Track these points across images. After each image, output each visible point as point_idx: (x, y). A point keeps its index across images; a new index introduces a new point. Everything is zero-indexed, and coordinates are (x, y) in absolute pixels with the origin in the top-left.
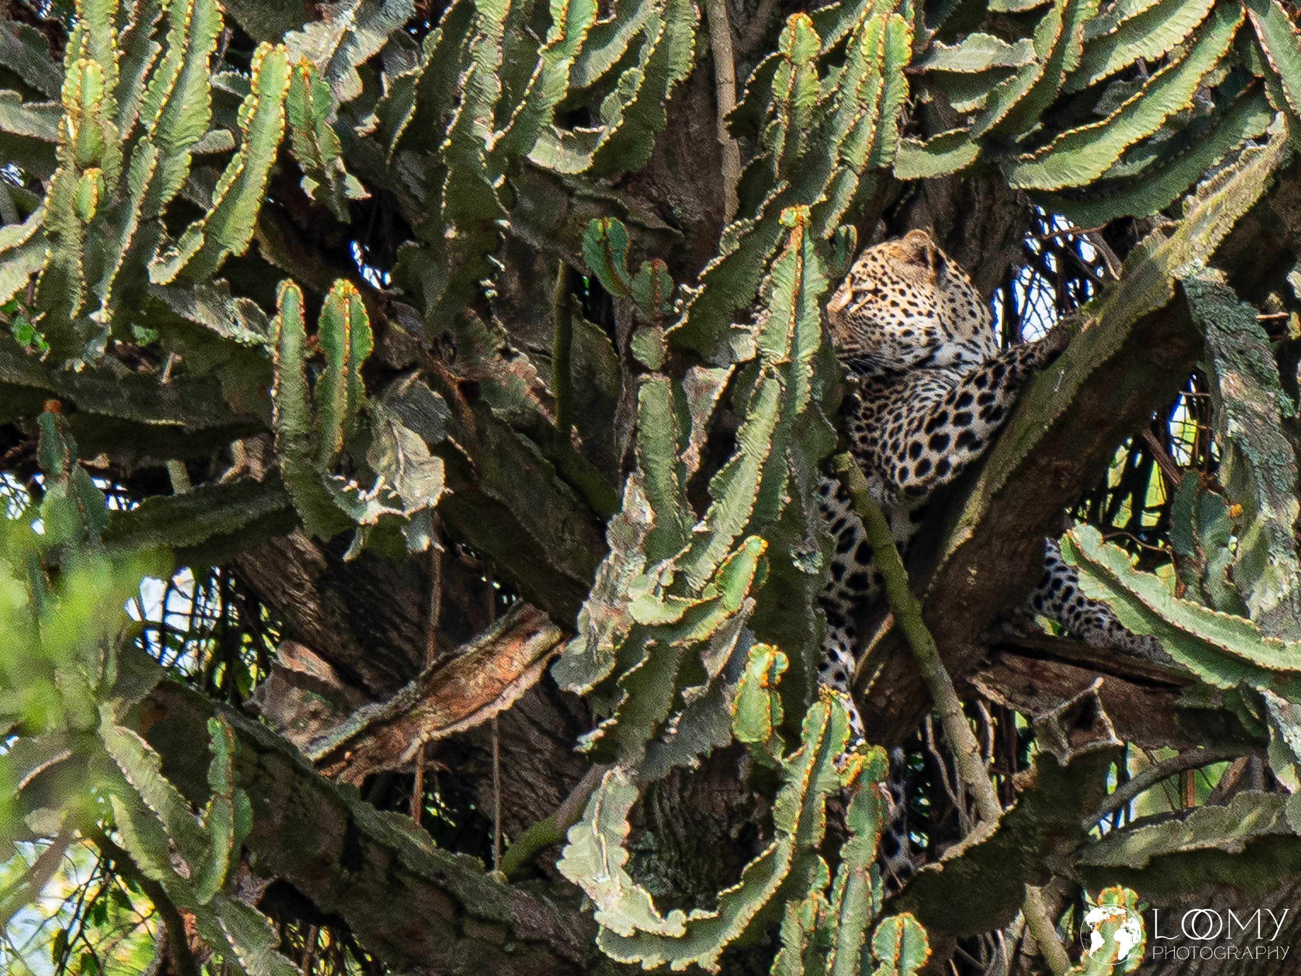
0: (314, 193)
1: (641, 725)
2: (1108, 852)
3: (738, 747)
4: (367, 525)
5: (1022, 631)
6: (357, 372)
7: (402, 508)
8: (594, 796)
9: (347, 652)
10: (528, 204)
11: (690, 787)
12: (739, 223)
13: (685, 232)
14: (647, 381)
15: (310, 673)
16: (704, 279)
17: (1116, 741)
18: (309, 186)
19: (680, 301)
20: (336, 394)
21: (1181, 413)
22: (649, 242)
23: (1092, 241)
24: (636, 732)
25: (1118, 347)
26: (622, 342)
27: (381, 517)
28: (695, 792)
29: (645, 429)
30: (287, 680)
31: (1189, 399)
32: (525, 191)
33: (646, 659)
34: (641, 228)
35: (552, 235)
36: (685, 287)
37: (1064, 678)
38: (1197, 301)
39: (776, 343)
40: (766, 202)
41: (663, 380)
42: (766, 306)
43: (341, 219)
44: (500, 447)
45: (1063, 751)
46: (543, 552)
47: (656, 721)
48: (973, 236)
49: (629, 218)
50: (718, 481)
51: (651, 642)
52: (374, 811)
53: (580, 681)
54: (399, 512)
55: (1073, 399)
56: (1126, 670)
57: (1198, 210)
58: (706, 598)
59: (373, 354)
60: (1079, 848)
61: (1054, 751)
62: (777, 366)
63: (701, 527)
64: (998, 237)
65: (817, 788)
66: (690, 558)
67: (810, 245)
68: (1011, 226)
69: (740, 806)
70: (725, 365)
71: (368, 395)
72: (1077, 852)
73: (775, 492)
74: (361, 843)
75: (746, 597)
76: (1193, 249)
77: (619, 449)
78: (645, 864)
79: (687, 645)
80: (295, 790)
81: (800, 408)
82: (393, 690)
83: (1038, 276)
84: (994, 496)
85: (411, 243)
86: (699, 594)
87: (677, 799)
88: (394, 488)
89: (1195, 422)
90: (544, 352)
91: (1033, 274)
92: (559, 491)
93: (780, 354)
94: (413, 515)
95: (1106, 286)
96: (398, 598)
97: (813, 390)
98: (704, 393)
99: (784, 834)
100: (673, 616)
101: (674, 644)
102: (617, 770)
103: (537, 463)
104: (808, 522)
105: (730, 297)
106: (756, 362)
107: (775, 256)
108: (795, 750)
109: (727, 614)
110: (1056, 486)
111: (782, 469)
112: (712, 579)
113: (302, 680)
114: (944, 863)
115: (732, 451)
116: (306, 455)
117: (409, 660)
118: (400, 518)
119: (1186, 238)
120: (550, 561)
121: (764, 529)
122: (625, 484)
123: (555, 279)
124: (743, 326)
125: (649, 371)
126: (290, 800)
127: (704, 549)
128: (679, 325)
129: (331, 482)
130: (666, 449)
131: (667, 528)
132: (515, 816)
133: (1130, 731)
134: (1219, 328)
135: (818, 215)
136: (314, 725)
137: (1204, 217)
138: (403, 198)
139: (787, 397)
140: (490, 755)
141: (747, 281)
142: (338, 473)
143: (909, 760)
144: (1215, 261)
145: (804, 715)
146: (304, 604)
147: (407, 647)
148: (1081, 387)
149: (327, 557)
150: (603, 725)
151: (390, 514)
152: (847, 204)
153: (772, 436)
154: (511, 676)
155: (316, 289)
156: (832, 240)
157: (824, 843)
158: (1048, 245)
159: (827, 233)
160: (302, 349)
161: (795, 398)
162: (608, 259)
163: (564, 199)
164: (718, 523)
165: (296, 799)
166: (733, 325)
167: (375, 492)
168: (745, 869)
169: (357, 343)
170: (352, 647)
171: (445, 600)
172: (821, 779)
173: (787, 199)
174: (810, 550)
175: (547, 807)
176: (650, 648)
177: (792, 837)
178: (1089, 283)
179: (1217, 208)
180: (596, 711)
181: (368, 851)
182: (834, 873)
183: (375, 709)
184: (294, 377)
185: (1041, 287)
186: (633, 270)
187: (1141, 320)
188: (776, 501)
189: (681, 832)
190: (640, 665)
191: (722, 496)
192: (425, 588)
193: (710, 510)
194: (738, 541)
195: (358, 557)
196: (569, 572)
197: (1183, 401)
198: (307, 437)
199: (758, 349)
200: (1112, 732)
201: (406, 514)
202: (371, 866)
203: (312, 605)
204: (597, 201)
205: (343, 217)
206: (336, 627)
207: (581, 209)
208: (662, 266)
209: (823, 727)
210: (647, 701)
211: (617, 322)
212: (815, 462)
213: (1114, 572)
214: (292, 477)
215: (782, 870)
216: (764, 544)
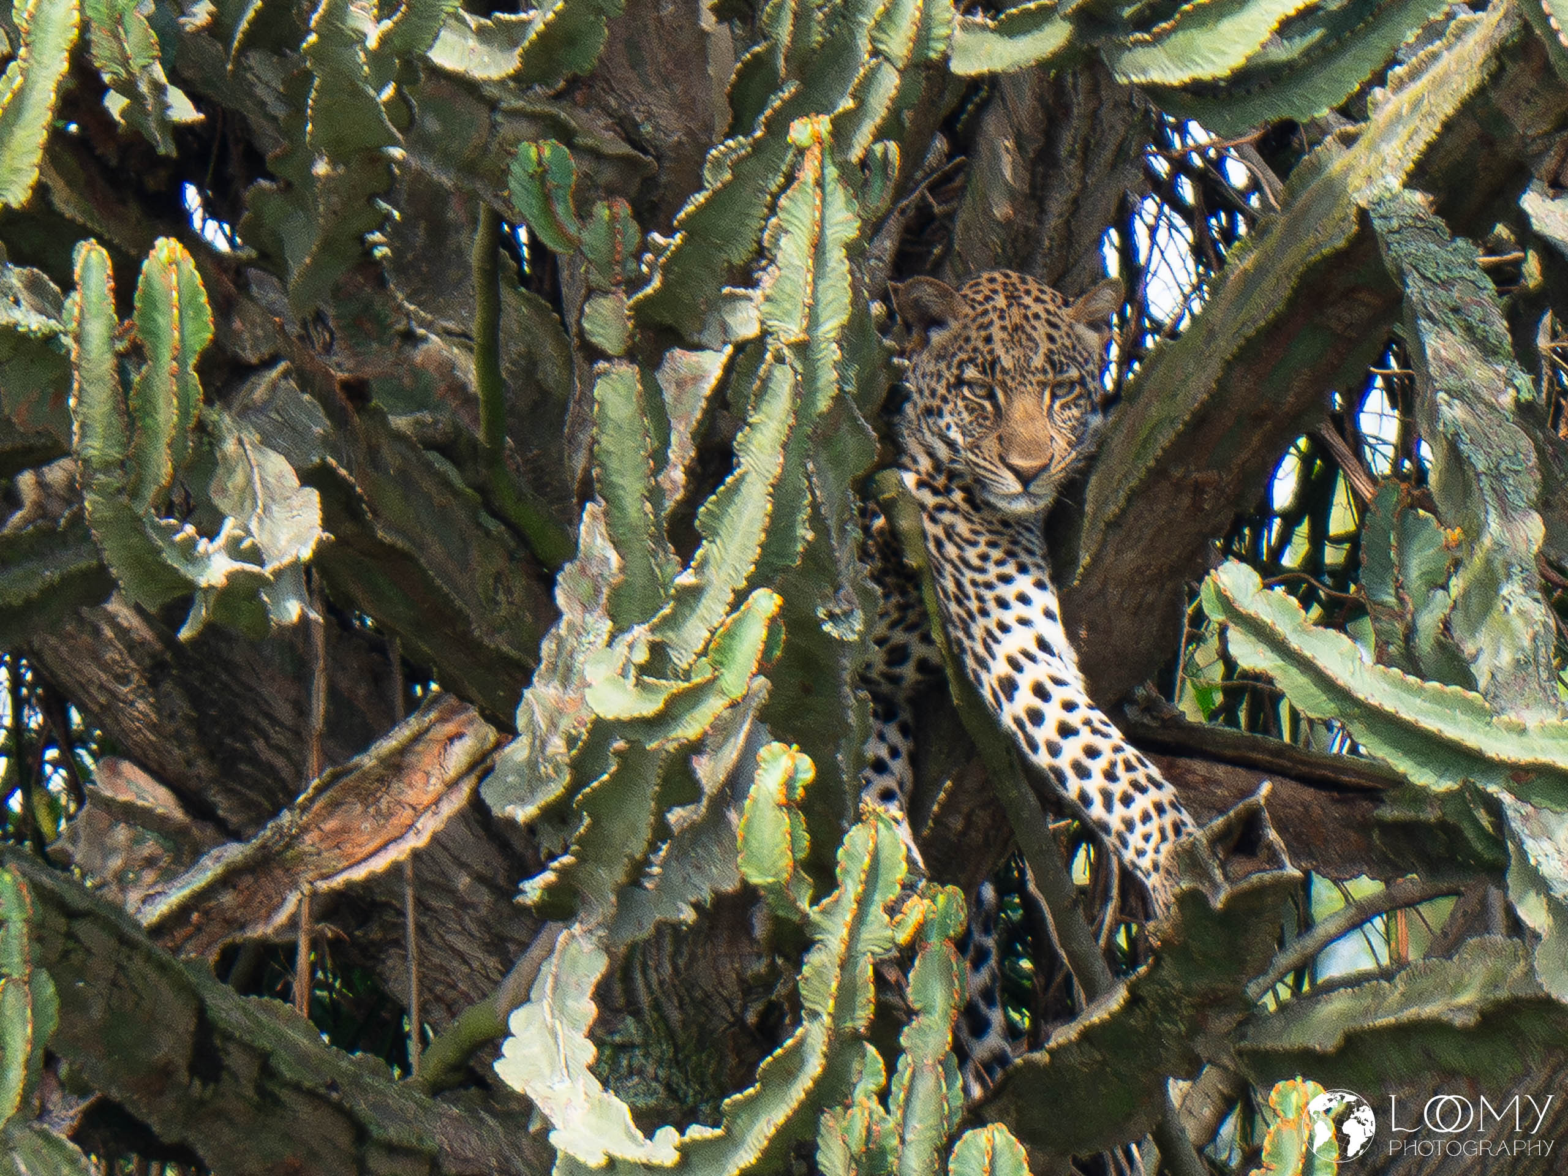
0: (122, 115)
1: (609, 864)
2: (1284, 1029)
3: (749, 894)
4: (211, 587)
5: (1154, 718)
6: (190, 370)
7: (262, 564)
8: (545, 968)
9: (195, 771)
10: (432, 125)
11: (685, 950)
12: (730, 143)
13: (658, 158)
14: (606, 373)
15: (140, 803)
16: (683, 225)
17: (1292, 871)
18: (115, 104)
19: (648, 257)
20: (161, 403)
21: (1377, 400)
22: (608, 175)
23: (1243, 157)
24: (603, 873)
25: (1280, 307)
26: (571, 319)
27: (232, 577)
28: (693, 958)
29: (605, 441)
30: (109, 813)
31: (1387, 379)
32: (425, 106)
33: (613, 769)
34: (596, 154)
35: (469, 169)
36: (657, 237)
37: (1218, 783)
38: (1392, 238)
39: (788, 313)
40: (768, 112)
41: (628, 371)
42: (772, 261)
43: (162, 150)
44: (402, 472)
45: (1216, 887)
46: (467, 621)
47: (631, 857)
48: (1072, 154)
49: (579, 140)
50: (710, 513)
51: (619, 744)
52: (236, 997)
53: (522, 801)
54: (256, 569)
55: (1218, 381)
56: (1305, 769)
57: (1389, 109)
58: (696, 680)
59: (215, 342)
60: (1240, 1024)
61: (1205, 888)
62: (790, 346)
63: (687, 578)
64: (1107, 155)
65: (861, 947)
66: (672, 622)
67: (832, 172)
68: (1124, 139)
69: (758, 977)
70: (716, 346)
71: (209, 401)
72: (1240, 1030)
73: (791, 527)
74: (218, 1042)
75: (754, 675)
76: (1384, 162)
77: (573, 471)
78: (625, 1063)
79: (671, 747)
80: (120, 967)
81: (823, 404)
82: (260, 822)
83: (1166, 209)
84: (1109, 525)
85: (264, 183)
86: (687, 676)
87: (668, 968)
88: (249, 533)
89: (1396, 413)
90: (464, 335)
91: (1160, 208)
92: (488, 533)
93: (792, 330)
94: (278, 574)
95: (1262, 221)
96: (265, 691)
97: (843, 379)
98: (689, 387)
99: (815, 1015)
100: (650, 707)
101: (652, 746)
102: (577, 928)
103: (456, 493)
104: (842, 567)
105: (720, 248)
106: (760, 343)
107: (783, 189)
108: (829, 894)
109: (726, 701)
110: (1196, 507)
111: (800, 493)
112: (704, 653)
113: (130, 814)
114: (1052, 1053)
115: (729, 470)
116: (120, 491)
117: (283, 780)
118: (259, 579)
119: (1373, 147)
120: (477, 633)
121: (778, 579)
122: (581, 519)
123: (475, 230)
124: (741, 291)
125: (608, 358)
126: (114, 983)
127: (693, 610)
128: (649, 290)
129: (158, 528)
130: (636, 468)
131: (640, 581)
132: (439, 999)
133: (1311, 856)
134: (1424, 277)
135: (842, 130)
136: (149, 876)
137: (1398, 118)
138: (255, 119)
139: (805, 390)
140: (401, 913)
141: (743, 224)
142: (169, 514)
143: (1001, 906)
144: (1417, 178)
145: (840, 843)
146: (132, 704)
147: (280, 762)
148: (1229, 366)
149: (160, 636)
150: (555, 864)
151: (244, 572)
152: (883, 112)
153: (784, 446)
154: (426, 799)
155: (133, 252)
156: (864, 164)
157: (873, 1026)
158: (1181, 165)
159: (855, 155)
160: (113, 339)
161: (817, 390)
162: (547, 199)
163: (483, 115)
164: (711, 572)
165: (123, 982)
166: (726, 290)
167: (221, 540)
168: (763, 1065)
169: (190, 327)
170: (200, 762)
171: (333, 693)
172: (866, 934)
173: (798, 107)
174: (846, 607)
175: (485, 985)
176: (618, 754)
177: (827, 1019)
178: (1240, 217)
179: (1416, 105)
180: (546, 844)
181: (228, 1054)
182: (891, 1069)
183: (235, 852)
184: (100, 379)
185: (1171, 226)
186: (583, 213)
187: (1312, 269)
188: (794, 540)
189: (675, 1016)
190: (605, 777)
191: (715, 533)
192: (302, 676)
193: (699, 554)
194: (740, 598)
195: (201, 634)
196: (505, 648)
197: (1379, 382)
198: (122, 464)
199: (762, 323)
200: (1285, 858)
201: (267, 571)
202: (235, 1077)
203: (141, 705)
204: (533, 117)
205: (166, 148)
206: (177, 736)
207: (508, 129)
208: (623, 208)
209: (867, 860)
210: (617, 829)
211: (564, 290)
212: (849, 479)
213: (1279, 629)
214: (103, 523)
215: (814, 1067)
216: (777, 599)
